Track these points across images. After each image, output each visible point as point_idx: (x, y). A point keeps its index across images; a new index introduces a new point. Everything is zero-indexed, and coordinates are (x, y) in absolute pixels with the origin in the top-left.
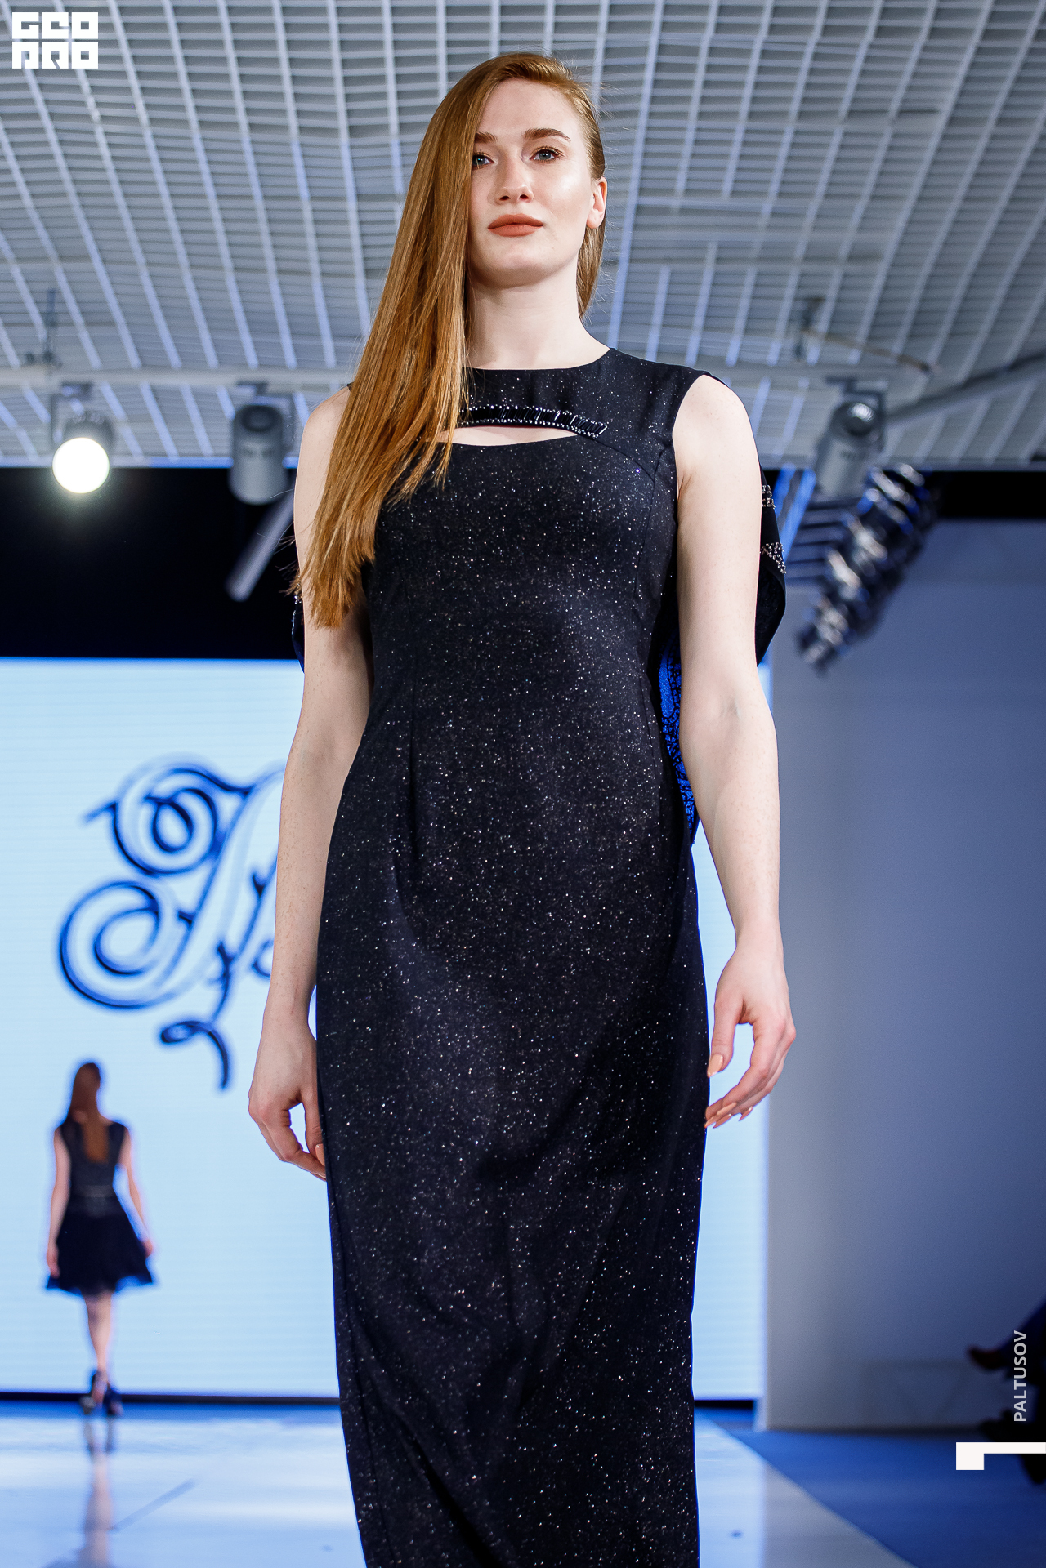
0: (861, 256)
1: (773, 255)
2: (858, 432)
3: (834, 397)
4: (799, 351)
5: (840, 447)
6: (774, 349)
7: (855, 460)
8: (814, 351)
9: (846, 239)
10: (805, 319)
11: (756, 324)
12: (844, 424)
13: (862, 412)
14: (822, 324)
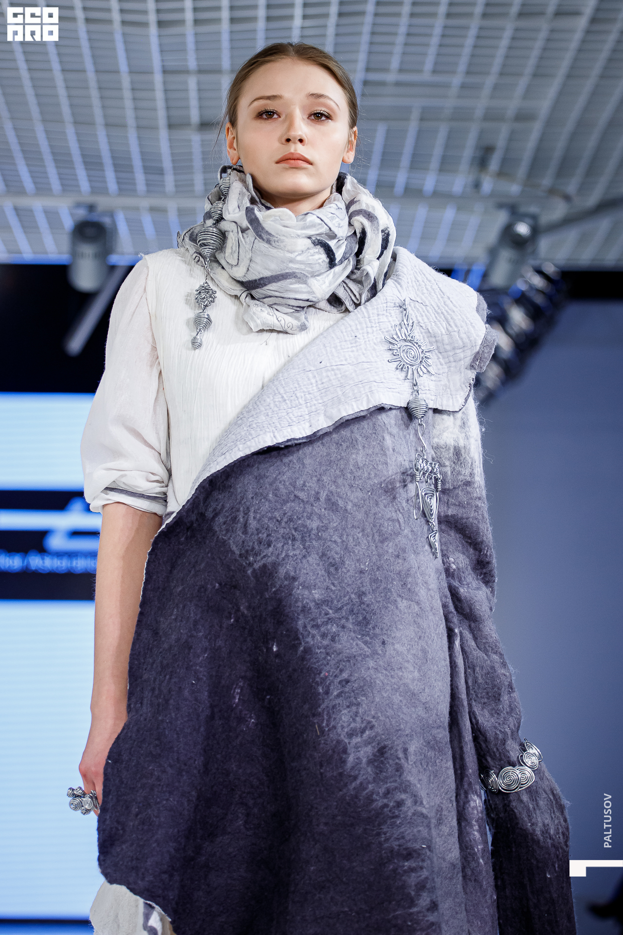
0: (524, 117)
1: (460, 116)
2: (519, 244)
3: (502, 218)
4: (477, 185)
5: (506, 255)
6: (459, 183)
7: (517, 264)
8: (487, 185)
9: (513, 104)
10: (482, 161)
11: (447, 165)
12: (509, 237)
13: (523, 229)
14: (494, 164)
